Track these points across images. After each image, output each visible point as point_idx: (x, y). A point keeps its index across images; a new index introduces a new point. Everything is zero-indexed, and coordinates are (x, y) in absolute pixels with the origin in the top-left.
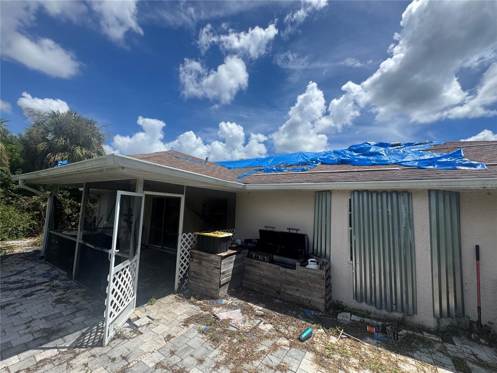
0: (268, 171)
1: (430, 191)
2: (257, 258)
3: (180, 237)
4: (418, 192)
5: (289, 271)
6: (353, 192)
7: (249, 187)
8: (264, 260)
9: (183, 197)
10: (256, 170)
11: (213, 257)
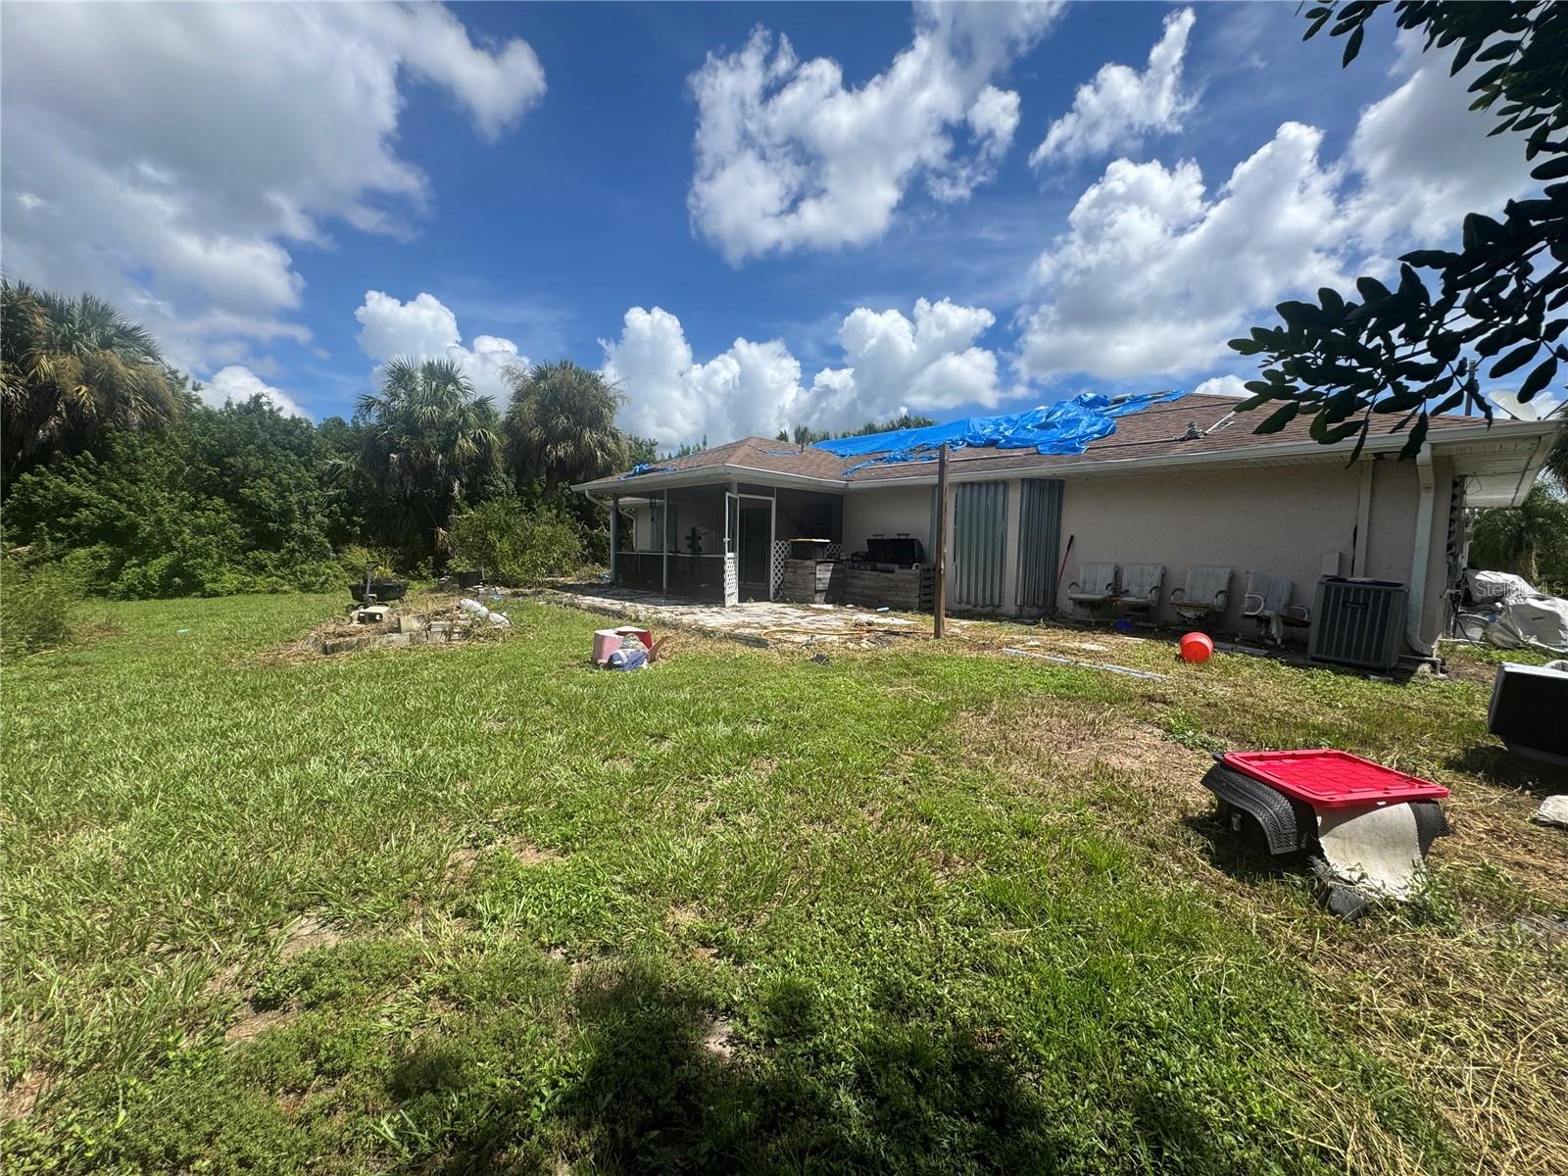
0: (890, 461)
1: (1023, 479)
2: (859, 568)
3: (773, 544)
4: (1013, 481)
5: (889, 575)
6: (964, 484)
7: (852, 485)
8: (866, 569)
9: (774, 500)
10: (876, 460)
11: (808, 563)
